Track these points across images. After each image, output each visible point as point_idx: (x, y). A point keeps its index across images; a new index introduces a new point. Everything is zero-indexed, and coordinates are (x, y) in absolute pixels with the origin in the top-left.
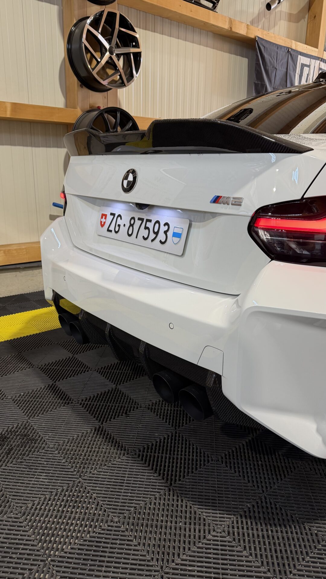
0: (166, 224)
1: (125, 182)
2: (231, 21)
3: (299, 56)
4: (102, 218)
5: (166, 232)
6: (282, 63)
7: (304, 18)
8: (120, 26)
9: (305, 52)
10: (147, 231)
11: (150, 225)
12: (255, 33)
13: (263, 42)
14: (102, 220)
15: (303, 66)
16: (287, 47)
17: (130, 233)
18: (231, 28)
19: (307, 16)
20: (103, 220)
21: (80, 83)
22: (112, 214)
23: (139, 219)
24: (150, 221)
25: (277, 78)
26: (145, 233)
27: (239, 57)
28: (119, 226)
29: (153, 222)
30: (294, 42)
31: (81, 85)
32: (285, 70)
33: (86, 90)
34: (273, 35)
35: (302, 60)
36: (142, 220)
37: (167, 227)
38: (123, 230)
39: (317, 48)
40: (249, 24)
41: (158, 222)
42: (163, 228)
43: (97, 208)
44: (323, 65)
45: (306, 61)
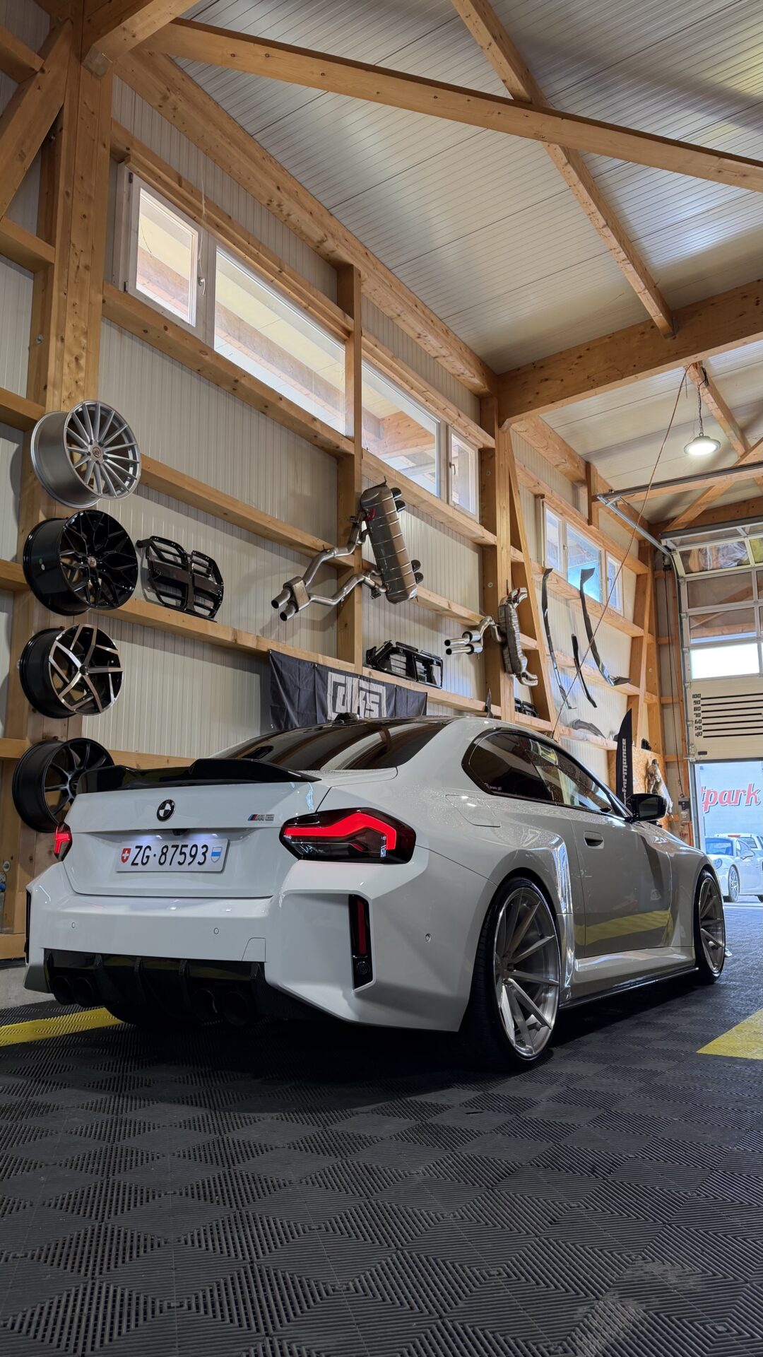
0: (205, 846)
1: (162, 813)
2: (235, 632)
3: (330, 673)
4: (124, 852)
5: (204, 854)
6: (306, 681)
7: (332, 626)
8: (97, 643)
9: (337, 668)
10: (183, 856)
11: (186, 850)
12: (268, 645)
13: (279, 656)
14: (124, 855)
15: (336, 685)
16: (312, 663)
17: (162, 861)
18: (236, 640)
19: (335, 624)
20: (126, 855)
21: (32, 707)
22: (137, 847)
23: (173, 846)
24: (186, 846)
25: (302, 700)
26: (181, 858)
27: (246, 672)
28: (148, 857)
29: (190, 847)
30: (320, 655)
31: (33, 710)
32: (312, 690)
33: (39, 716)
34: (292, 648)
35: (333, 677)
36: (177, 847)
37: (205, 849)
38: (153, 862)
39: (353, 662)
40: (259, 635)
41: (195, 846)
42: (201, 851)
43: (117, 844)
44: (364, 684)
45: (339, 678)
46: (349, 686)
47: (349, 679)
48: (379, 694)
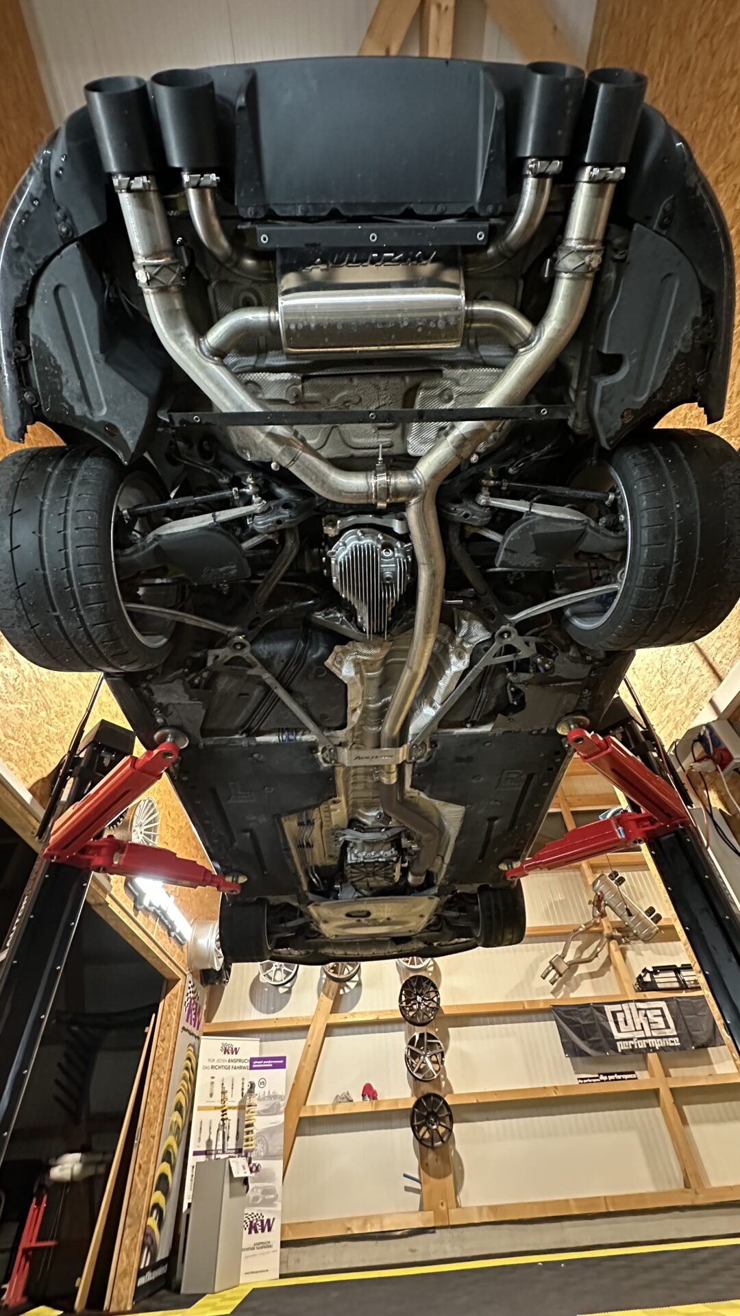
7: (609, 970)
9: (611, 1000)
13: (560, 1008)
15: (615, 1013)
16: (590, 1003)
35: (608, 1009)
44: (640, 1005)
45: (618, 1007)
46: (627, 1012)
47: (625, 1006)
48: (661, 1009)
